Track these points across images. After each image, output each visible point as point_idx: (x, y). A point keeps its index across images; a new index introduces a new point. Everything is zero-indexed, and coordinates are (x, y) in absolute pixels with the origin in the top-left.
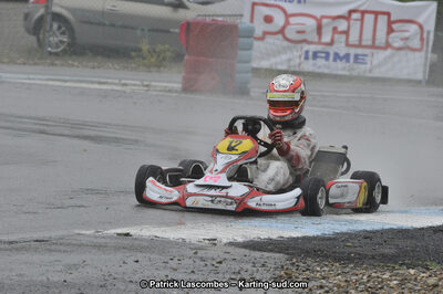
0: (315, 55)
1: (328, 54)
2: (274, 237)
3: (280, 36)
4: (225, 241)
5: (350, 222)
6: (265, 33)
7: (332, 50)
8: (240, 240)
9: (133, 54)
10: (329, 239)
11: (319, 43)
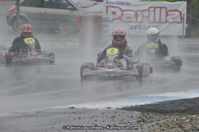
0: (135, 27)
1: (140, 27)
2: (134, 105)
3: (120, 20)
4: (114, 108)
5: (164, 97)
6: (113, 19)
7: (142, 25)
8: (120, 107)
9: (56, 31)
10: (157, 105)
11: (137, 22)
